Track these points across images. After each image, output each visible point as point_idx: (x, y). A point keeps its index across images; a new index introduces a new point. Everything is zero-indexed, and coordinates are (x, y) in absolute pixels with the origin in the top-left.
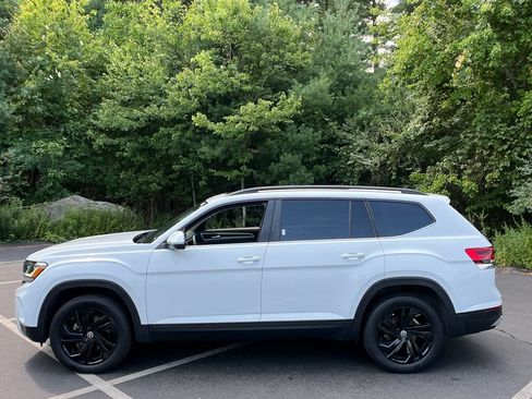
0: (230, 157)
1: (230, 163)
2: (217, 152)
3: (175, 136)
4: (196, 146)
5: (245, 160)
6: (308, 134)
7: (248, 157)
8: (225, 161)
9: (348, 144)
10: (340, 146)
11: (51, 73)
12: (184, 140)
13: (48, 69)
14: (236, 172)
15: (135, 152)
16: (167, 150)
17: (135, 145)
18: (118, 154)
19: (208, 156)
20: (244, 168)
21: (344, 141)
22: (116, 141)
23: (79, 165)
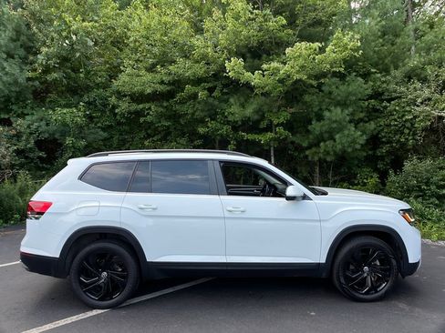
0: (263, 117)
1: (263, 125)
2: (249, 111)
3: (202, 94)
4: (224, 106)
5: (281, 120)
6: (358, 86)
7: (284, 116)
8: (258, 122)
9: (400, 97)
10: (389, 101)
11: (67, 38)
12: (211, 100)
13: (64, 34)
14: (270, 135)
15: (160, 116)
16: (193, 114)
17: (160, 109)
18: (142, 120)
19: (237, 118)
20: (280, 130)
21: (394, 95)
22: (141, 106)
23: (101, 133)
